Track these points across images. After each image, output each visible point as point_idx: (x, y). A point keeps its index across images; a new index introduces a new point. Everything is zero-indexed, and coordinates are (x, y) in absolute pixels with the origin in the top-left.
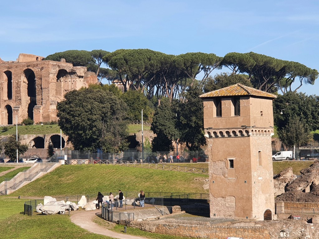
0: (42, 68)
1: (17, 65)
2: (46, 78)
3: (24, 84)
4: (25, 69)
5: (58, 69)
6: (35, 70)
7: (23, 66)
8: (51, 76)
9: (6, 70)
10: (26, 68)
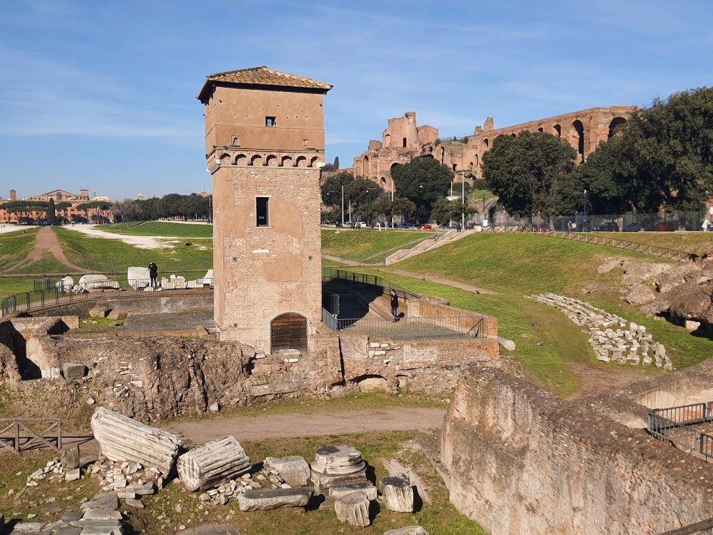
0: (591, 118)
1: (566, 118)
2: (594, 130)
3: (574, 139)
4: (573, 121)
5: (611, 118)
6: (584, 121)
7: (572, 117)
8: (601, 126)
9: (555, 124)
10: (575, 120)
